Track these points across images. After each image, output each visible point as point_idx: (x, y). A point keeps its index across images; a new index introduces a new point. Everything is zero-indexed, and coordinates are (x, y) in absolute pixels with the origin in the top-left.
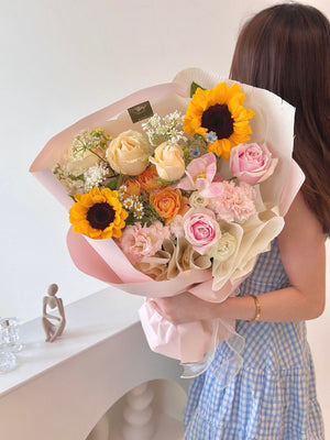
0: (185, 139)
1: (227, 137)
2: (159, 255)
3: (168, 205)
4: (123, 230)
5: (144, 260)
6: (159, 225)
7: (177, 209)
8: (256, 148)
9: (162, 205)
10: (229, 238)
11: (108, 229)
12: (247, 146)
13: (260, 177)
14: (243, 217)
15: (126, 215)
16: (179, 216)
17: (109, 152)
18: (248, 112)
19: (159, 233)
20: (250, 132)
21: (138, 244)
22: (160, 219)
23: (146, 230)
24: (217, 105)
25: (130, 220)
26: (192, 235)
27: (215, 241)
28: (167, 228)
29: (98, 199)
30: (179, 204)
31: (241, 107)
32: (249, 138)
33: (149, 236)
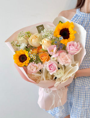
0: (54, 38)
1: (67, 39)
2: (38, 73)
3: (44, 58)
4: (28, 64)
5: (33, 74)
7: (46, 60)
8: (75, 43)
9: (42, 58)
10: (60, 71)
11: (24, 62)
12: (73, 42)
13: (76, 52)
15: (30, 59)
16: (47, 62)
17: (30, 38)
18: (74, 31)
19: (40, 66)
20: (74, 38)
21: (32, 68)
22: (41, 62)
23: (35, 64)
24: (65, 28)
25: (31, 61)
26: (49, 68)
27: (55, 71)
28: (42, 65)
29: (22, 53)
30: (47, 58)
31: (72, 30)
32: (74, 40)
33: (36, 66)
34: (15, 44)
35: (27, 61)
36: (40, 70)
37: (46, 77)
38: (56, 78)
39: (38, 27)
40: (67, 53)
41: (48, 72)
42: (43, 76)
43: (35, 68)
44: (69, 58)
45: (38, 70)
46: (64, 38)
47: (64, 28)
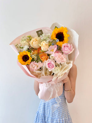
0: (51, 41)
1: (62, 41)
2: (39, 70)
3: (44, 57)
4: (30, 63)
5: (34, 71)
6: (40, 62)
7: (46, 59)
8: (69, 45)
9: (42, 57)
10: (57, 68)
11: (27, 62)
12: (67, 44)
13: (69, 53)
14: (62, 63)
15: (31, 59)
16: (46, 61)
17: (31, 41)
18: (68, 35)
19: (40, 64)
20: (68, 40)
21: (33, 67)
22: (41, 61)
23: (36, 63)
24: (61, 32)
25: (33, 60)
26: (48, 66)
27: (53, 68)
28: (42, 63)
29: (25, 54)
30: (46, 58)
31: (66, 34)
32: (67, 42)
33: (37, 65)
34: (19, 47)
35: (29, 61)
36: (40, 68)
37: (46, 74)
38: (54, 74)
39: (37, 32)
40: (63, 53)
41: (47, 69)
42: (43, 72)
43: (36, 66)
44: (64, 58)
45: (39, 68)
46: (60, 41)
47: (59, 32)
